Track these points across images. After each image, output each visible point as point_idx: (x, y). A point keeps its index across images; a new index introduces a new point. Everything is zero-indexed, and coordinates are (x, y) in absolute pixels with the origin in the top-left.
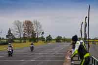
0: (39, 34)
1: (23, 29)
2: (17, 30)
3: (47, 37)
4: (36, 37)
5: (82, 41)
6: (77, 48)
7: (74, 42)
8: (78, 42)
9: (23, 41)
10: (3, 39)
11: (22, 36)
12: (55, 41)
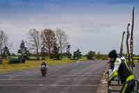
0: (64, 48)
1: (41, 41)
2: (33, 43)
3: (75, 53)
4: (60, 52)
5: (123, 58)
6: (116, 68)
7: (113, 60)
8: (118, 59)
9: (41, 58)
10: (14, 55)
11: (40, 51)
12: (85, 58)
